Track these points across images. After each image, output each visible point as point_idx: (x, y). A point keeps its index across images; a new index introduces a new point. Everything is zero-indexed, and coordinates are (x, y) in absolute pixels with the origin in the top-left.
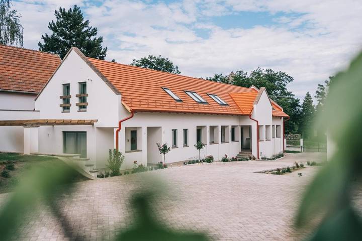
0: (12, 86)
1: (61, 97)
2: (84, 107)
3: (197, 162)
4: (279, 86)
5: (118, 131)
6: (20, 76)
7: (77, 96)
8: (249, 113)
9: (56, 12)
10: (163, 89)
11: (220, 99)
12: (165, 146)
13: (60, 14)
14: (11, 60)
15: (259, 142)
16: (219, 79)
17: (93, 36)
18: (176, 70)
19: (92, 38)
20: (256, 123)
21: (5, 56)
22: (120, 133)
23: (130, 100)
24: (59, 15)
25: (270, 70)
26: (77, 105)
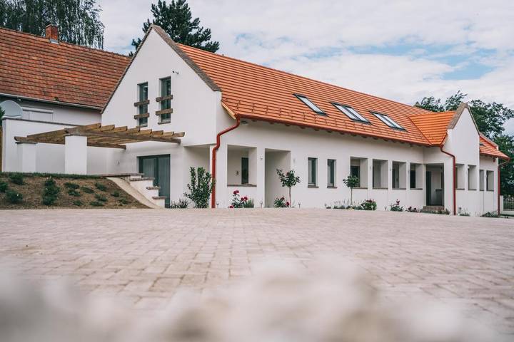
0: (76, 98)
1: (136, 105)
2: (168, 116)
4: (493, 124)
5: (216, 149)
6: (90, 85)
7: (157, 100)
8: (440, 143)
9: (153, 7)
10: (297, 96)
11: (391, 121)
12: (291, 176)
13: (159, 9)
14: (79, 63)
15: (457, 191)
17: (206, 40)
19: (203, 44)
20: (451, 159)
21: (70, 58)
22: (218, 153)
23: (237, 102)
24: (157, 11)
25: (479, 101)
26: (157, 113)
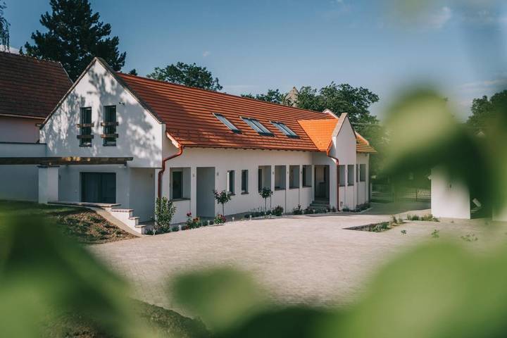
0: (2, 108)
1: (78, 126)
2: (113, 139)
3: (262, 214)
4: (359, 107)
5: (161, 173)
7: (102, 124)
8: (326, 149)
10: (216, 115)
12: (223, 194)
13: (58, 3)
15: (340, 188)
16: (274, 97)
17: (106, 35)
18: (215, 84)
19: (104, 38)
20: (335, 161)
22: (163, 176)
24: (56, 4)
25: (347, 85)
26: (102, 136)
